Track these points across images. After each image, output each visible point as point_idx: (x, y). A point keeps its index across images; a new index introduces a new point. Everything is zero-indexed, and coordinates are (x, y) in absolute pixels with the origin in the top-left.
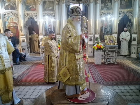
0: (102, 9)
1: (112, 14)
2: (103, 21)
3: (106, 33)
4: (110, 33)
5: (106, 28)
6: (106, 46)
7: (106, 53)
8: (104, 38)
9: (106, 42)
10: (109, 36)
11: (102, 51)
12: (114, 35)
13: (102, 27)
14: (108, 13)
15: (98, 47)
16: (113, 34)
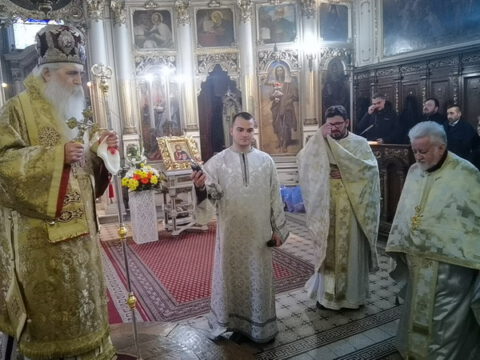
0: (138, 43)
1: (174, 63)
2: (146, 85)
3: (161, 129)
4: (175, 128)
5: (158, 113)
6: (169, 174)
7: (168, 199)
8: (157, 147)
9: (165, 159)
10: (174, 138)
11: (154, 192)
12: (189, 134)
13: (145, 109)
14: (161, 61)
15: (139, 180)
16: (186, 130)
